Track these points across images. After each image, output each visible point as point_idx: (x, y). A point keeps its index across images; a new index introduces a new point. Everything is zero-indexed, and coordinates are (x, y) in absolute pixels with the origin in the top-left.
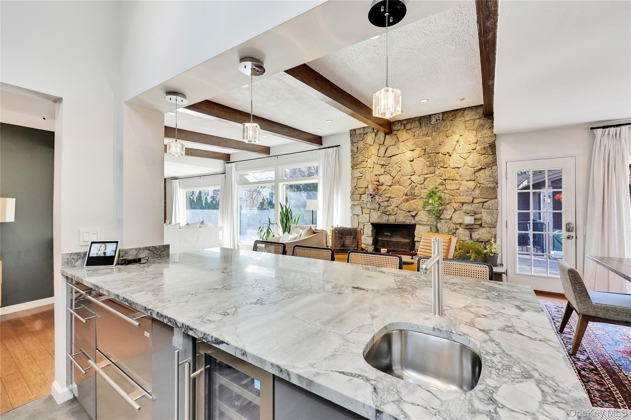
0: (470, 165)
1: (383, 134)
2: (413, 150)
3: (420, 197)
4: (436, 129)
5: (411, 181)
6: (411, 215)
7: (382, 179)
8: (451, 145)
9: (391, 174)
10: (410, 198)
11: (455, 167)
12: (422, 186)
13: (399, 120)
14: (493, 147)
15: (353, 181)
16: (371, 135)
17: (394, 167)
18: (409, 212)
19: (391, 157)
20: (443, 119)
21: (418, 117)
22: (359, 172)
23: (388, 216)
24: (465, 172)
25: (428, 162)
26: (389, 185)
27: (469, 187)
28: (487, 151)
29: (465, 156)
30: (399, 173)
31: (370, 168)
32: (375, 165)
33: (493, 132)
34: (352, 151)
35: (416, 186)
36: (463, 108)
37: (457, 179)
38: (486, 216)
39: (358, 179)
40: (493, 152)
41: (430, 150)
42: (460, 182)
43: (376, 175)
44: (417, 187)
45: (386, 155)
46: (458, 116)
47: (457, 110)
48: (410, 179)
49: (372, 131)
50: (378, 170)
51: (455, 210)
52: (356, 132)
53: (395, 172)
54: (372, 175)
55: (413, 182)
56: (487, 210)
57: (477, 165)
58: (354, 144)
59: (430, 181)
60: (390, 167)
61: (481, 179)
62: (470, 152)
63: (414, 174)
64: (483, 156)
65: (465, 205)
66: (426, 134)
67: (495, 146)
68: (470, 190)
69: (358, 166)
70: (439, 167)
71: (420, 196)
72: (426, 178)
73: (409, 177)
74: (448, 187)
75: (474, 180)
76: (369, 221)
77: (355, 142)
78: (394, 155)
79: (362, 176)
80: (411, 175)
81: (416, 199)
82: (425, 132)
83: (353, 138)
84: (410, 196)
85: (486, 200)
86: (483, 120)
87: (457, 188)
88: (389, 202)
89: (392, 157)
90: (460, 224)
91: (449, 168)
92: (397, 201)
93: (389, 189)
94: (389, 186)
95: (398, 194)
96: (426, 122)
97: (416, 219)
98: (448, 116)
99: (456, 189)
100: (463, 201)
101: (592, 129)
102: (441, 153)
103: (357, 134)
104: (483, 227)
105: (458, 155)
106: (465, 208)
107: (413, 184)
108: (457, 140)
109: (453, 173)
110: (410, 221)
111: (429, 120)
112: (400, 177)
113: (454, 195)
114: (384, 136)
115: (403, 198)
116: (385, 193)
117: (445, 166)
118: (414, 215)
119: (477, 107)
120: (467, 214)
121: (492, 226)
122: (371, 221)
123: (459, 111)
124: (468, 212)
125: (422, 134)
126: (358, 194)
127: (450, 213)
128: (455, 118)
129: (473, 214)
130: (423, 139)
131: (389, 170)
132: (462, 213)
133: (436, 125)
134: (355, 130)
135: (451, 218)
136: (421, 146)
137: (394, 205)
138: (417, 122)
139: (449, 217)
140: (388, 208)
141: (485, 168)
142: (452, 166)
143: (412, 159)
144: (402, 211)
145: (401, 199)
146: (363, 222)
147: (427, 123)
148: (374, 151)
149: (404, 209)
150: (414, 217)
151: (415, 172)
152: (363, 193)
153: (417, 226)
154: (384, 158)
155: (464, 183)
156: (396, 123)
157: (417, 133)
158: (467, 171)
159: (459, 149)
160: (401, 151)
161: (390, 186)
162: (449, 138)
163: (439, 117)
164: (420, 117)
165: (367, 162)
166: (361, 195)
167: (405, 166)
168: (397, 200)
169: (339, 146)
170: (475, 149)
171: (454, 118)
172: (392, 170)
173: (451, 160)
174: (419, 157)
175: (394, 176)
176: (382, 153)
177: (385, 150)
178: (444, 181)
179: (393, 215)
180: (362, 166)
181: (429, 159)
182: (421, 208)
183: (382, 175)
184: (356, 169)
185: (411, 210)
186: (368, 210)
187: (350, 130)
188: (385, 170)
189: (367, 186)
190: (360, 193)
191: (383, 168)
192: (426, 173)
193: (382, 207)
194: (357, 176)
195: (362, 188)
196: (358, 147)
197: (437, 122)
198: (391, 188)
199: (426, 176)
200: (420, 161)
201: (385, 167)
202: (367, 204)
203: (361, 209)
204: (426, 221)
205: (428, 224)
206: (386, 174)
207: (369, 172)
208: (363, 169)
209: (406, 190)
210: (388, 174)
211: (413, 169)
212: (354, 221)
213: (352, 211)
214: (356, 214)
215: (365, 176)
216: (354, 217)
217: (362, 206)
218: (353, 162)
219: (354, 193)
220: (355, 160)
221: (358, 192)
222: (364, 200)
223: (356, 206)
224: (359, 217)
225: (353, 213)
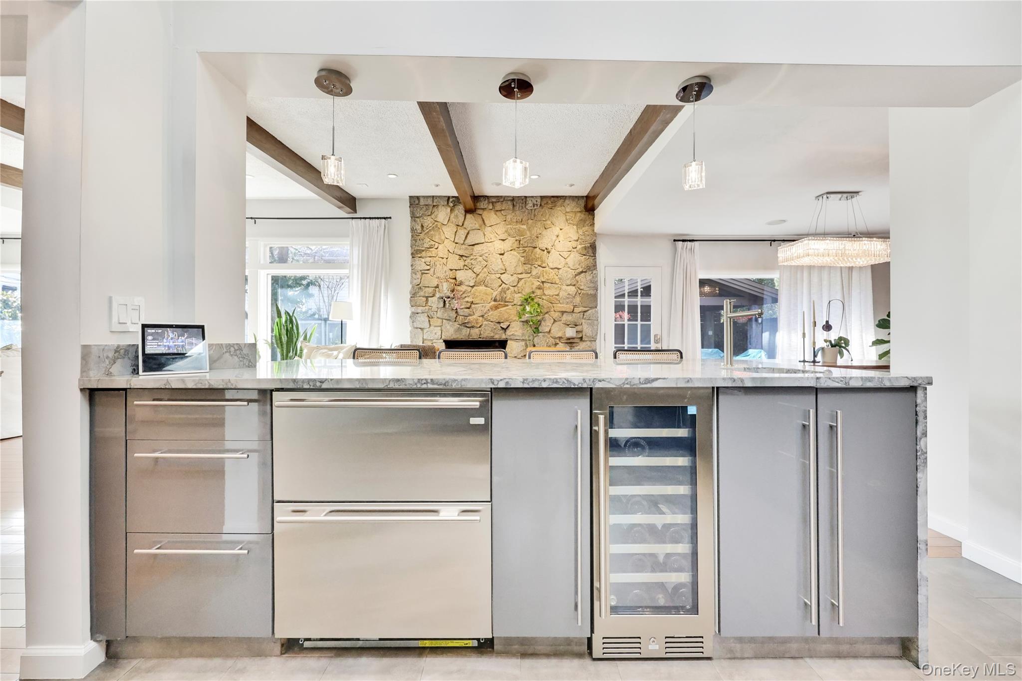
0: (570, 266)
1: (463, 212)
2: (503, 240)
3: (513, 304)
4: (533, 216)
5: (502, 281)
6: (501, 327)
7: (460, 275)
8: (549, 240)
9: (475, 270)
10: (500, 304)
11: (554, 267)
12: (516, 289)
13: (486, 196)
14: (593, 247)
15: (414, 275)
16: (445, 209)
17: (478, 260)
18: (499, 323)
19: (473, 245)
20: (541, 205)
21: (510, 196)
22: (425, 262)
23: (469, 329)
24: (565, 274)
25: (523, 258)
26: (472, 284)
27: (570, 293)
28: (588, 252)
29: (565, 254)
30: (485, 270)
31: (443, 258)
32: (450, 254)
33: (593, 230)
34: (413, 230)
35: (508, 289)
36: (564, 196)
37: (557, 282)
38: (587, 328)
39: (422, 274)
40: (594, 253)
41: (525, 242)
42: (560, 286)
43: (451, 270)
44: (510, 290)
45: (466, 242)
46: (558, 204)
47: (557, 197)
48: (499, 278)
49: (446, 203)
50: (454, 262)
51: (555, 321)
52: (419, 202)
53: (480, 267)
54: (445, 268)
55: (503, 282)
56: (588, 321)
57: (578, 267)
58: (417, 219)
59: (525, 283)
60: (472, 259)
61: (582, 284)
62: (571, 251)
63: (504, 273)
64: (584, 257)
65: (565, 315)
66: (521, 220)
67: (595, 247)
68: (571, 297)
69: (424, 254)
70: (536, 266)
71: (512, 302)
72: (521, 279)
73: (499, 275)
74: (546, 292)
75: (574, 285)
76: (441, 338)
77: (418, 216)
78: (477, 244)
79: (428, 270)
80: (501, 274)
81: (507, 306)
82: (518, 218)
83: (415, 209)
84: (500, 302)
85: (586, 309)
86: (584, 214)
87: (557, 293)
88: (470, 310)
89: (475, 246)
90: (560, 338)
91: (547, 268)
92: (483, 309)
93: (470, 291)
94: (471, 287)
95: (485, 298)
96: (521, 205)
97: (508, 332)
98: (548, 203)
99: (556, 295)
100: (563, 310)
101: (675, 241)
102: (538, 248)
103: (421, 204)
104: (584, 341)
105: (558, 253)
106: (565, 319)
107: (503, 285)
108: (556, 233)
109: (552, 275)
110: (500, 336)
111: (524, 203)
112: (485, 275)
113: (553, 302)
114: (464, 214)
115: (491, 304)
116: (466, 297)
117: (544, 265)
118: (505, 327)
119: (578, 198)
120: (566, 326)
121: (592, 339)
122: (443, 337)
123: (559, 199)
124: (568, 323)
125: (515, 220)
126: (423, 297)
127: (549, 324)
128: (555, 206)
129: (574, 326)
130: (517, 226)
131: (470, 264)
132: (562, 324)
133: (533, 210)
134: (418, 198)
135: (550, 331)
136: (514, 236)
137: (478, 314)
138: (509, 203)
139: (547, 330)
140: (470, 317)
141: (586, 272)
142: (551, 265)
143: (503, 252)
144: (490, 322)
145: (488, 306)
146: (431, 339)
147: (522, 207)
148: (449, 233)
149: (492, 320)
150: (505, 330)
151: (506, 270)
152: (431, 295)
153: (509, 342)
154: (464, 247)
155: (564, 287)
156: (482, 198)
157: (509, 217)
158: (567, 274)
159: (559, 246)
160: (489, 239)
161: (472, 287)
162: (548, 230)
163: (537, 201)
164: (514, 196)
165: (437, 249)
166: (427, 297)
167: (494, 260)
168: (483, 306)
169: (390, 218)
170: (576, 248)
171: (553, 207)
172: (475, 264)
173: (549, 258)
174: (511, 250)
175: (478, 273)
176: (460, 239)
177: (466, 234)
178: (541, 284)
179: (477, 328)
180: (429, 254)
181: (525, 254)
182: (514, 319)
183: (461, 270)
184: (419, 257)
185: (502, 321)
186: (440, 321)
187: (410, 197)
188: (466, 264)
189: (438, 285)
190: (427, 295)
191: (462, 260)
192: (520, 272)
193: (461, 317)
194: (421, 269)
195: (428, 287)
196: (423, 225)
197: (534, 207)
198: (473, 289)
199: (520, 276)
200: (513, 255)
201: (465, 258)
202: (437, 312)
203: (427, 319)
204: (521, 335)
205: (523, 340)
206: (466, 269)
207: (440, 265)
208: (430, 258)
209: (495, 294)
210: (470, 270)
211: (504, 265)
212: (416, 338)
213: (413, 322)
214: (419, 327)
215: (434, 270)
216: (417, 332)
217: (430, 314)
218: (415, 247)
219: (416, 294)
220: (417, 244)
221: (422, 294)
222: (432, 305)
223: (419, 314)
224: (425, 331)
225: (415, 325)
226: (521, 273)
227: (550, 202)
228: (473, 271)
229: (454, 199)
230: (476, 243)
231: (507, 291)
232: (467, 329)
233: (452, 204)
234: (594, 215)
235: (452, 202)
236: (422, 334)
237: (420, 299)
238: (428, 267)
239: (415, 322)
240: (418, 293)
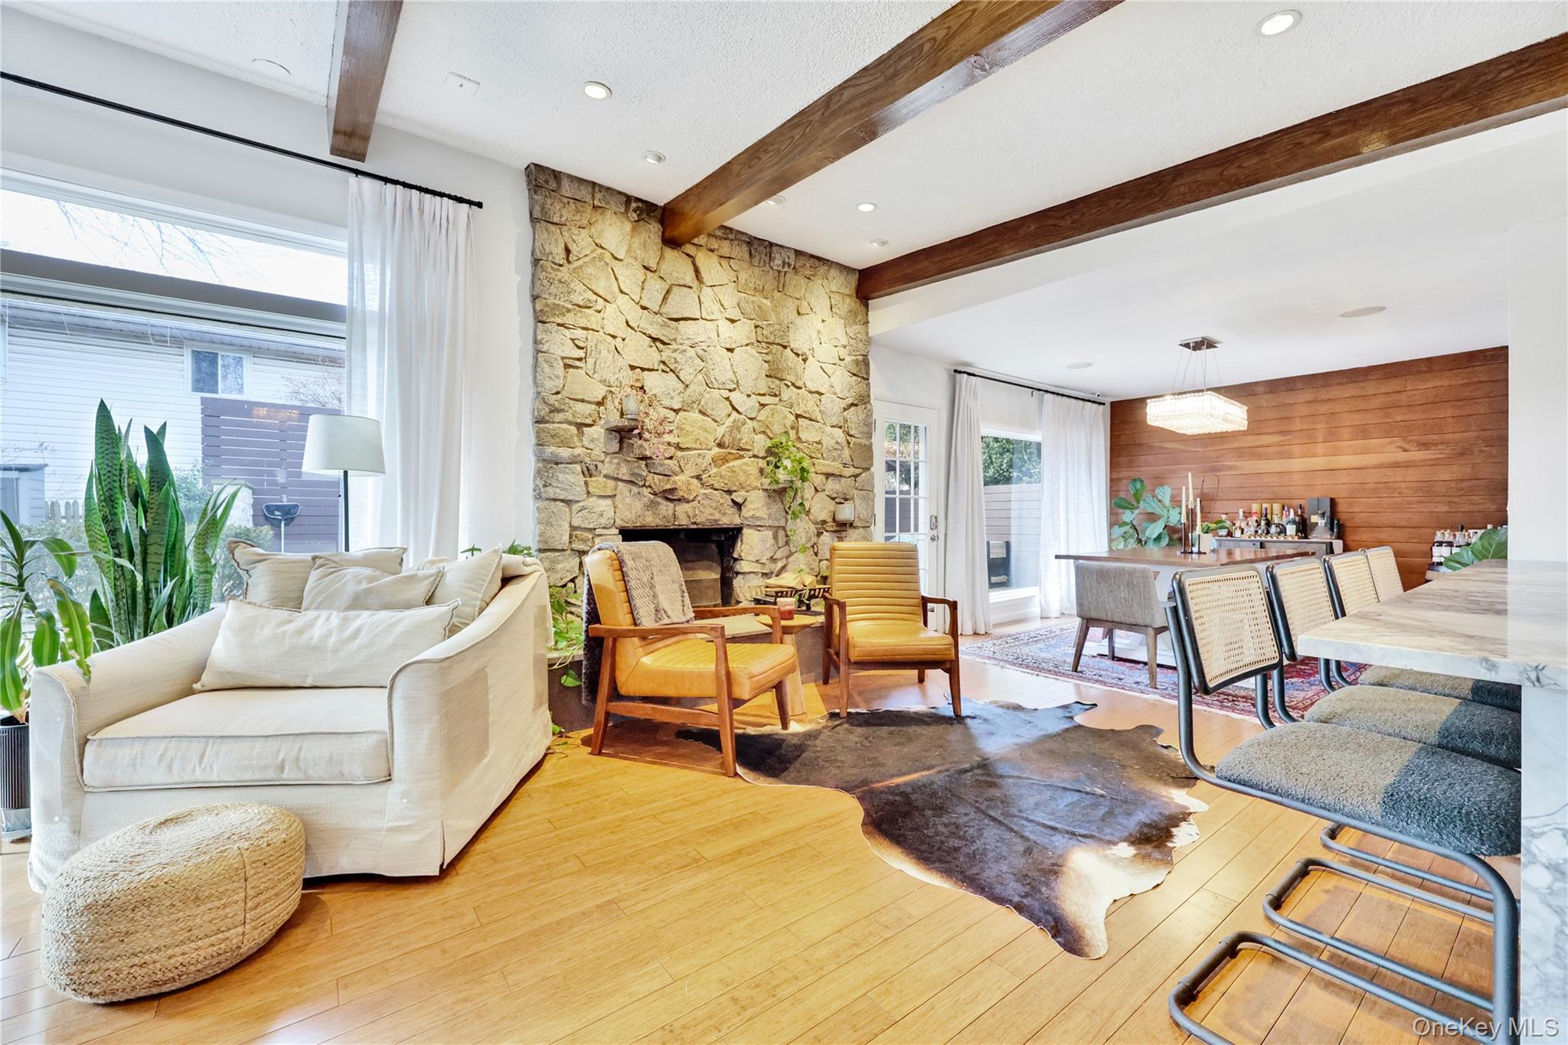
0: (838, 392)
1: (658, 241)
2: (733, 321)
3: (751, 453)
4: (781, 285)
5: (732, 405)
6: (732, 500)
7: (653, 383)
8: (807, 337)
9: (681, 375)
10: (730, 453)
11: (814, 390)
12: (756, 424)
14: (866, 363)
15: (542, 368)
16: (618, 223)
17: (687, 354)
18: (729, 492)
19: (678, 320)
20: (794, 267)
21: (746, 234)
22: (573, 340)
23: (671, 505)
24: (830, 405)
25: (766, 365)
26: (676, 407)
27: (838, 440)
28: (860, 370)
29: (829, 369)
30: (701, 377)
31: (614, 337)
32: (630, 330)
33: (867, 334)
34: (543, 253)
35: (744, 424)
36: (828, 261)
37: (819, 419)
38: (860, 505)
39: (567, 366)
40: (867, 374)
41: (770, 333)
42: (822, 426)
43: (633, 368)
44: (746, 426)
45: (664, 310)
46: (819, 273)
47: (819, 259)
48: (727, 398)
49: (623, 210)
50: (639, 350)
51: (816, 491)
52: (559, 187)
53: (691, 371)
54: (623, 363)
55: (734, 408)
56: (861, 492)
57: (847, 394)
58: (552, 228)
59: (772, 414)
60: (675, 351)
61: (853, 425)
62: (836, 365)
63: (734, 390)
64: (854, 378)
65: (829, 480)
66: (761, 288)
67: (869, 363)
68: (838, 446)
69: (569, 319)
70: (790, 384)
71: (749, 450)
72: (763, 405)
73: (726, 394)
74: (803, 436)
75: (840, 427)
76: (614, 522)
77: (556, 220)
78: (687, 319)
79: (580, 359)
80: (730, 391)
81: (741, 457)
82: (758, 282)
83: (549, 201)
84: (730, 449)
85: (860, 471)
86: (855, 302)
87: (817, 439)
88: (675, 462)
89: (683, 323)
90: (824, 522)
91: (803, 390)
92: (699, 460)
93: (673, 421)
94: (675, 411)
95: (703, 439)
96: (762, 256)
97: (745, 512)
98: (805, 265)
99: (817, 443)
100: (830, 471)
101: (955, 371)
102: (789, 349)
103: (564, 193)
104: (855, 527)
105: (819, 363)
106: (830, 487)
107: (735, 414)
108: (817, 326)
109: (808, 405)
110: (729, 518)
111: (768, 255)
112: (702, 389)
113: (813, 455)
114: (659, 246)
115: (713, 452)
116: (665, 432)
117: (799, 384)
118: (739, 500)
119: (848, 270)
120: (832, 501)
121: (867, 525)
122: (618, 521)
123: (821, 263)
124: (835, 495)
125: (752, 285)
126: (570, 423)
129: (843, 501)
130: (754, 299)
131: (673, 361)
132: (826, 498)
133: (783, 274)
134: (556, 175)
135: (809, 508)
136: (752, 317)
137: (690, 471)
138: (745, 248)
139: (806, 507)
140: (676, 478)
141: (856, 405)
142: (810, 385)
143: (732, 345)
144: (712, 491)
145: (709, 456)
146: (591, 526)
147: (765, 261)
148: (627, 282)
149: (716, 486)
150: (739, 506)
151: (738, 383)
152: (589, 421)
153: (745, 531)
154: (659, 319)
155: (828, 429)
157: (742, 276)
158: (832, 405)
159: (820, 352)
160: (708, 314)
161: (676, 411)
162: (803, 317)
163: (788, 257)
164: (751, 236)
165: (601, 311)
166: (580, 426)
167: (719, 359)
168: (699, 455)
169: (480, 205)
170: (844, 360)
171: (813, 275)
172: (682, 361)
173: (806, 371)
174: (747, 345)
175: (688, 382)
176: (653, 301)
177: (664, 292)
178: (796, 420)
179: (689, 502)
180: (583, 323)
181: (769, 358)
182: (755, 484)
183: (653, 370)
184: (559, 325)
185: (735, 488)
186: (611, 483)
187: (528, 164)
188: (664, 359)
189: (604, 398)
190: (579, 421)
191: (654, 348)
192: (762, 392)
193: (656, 476)
194: (564, 355)
195: (583, 401)
196: (570, 247)
197: (783, 267)
198: (678, 417)
199: (763, 400)
200: (751, 355)
201: (658, 344)
202: (602, 462)
203: (581, 479)
204: (766, 517)
205: (770, 526)
206: (663, 371)
207: (609, 352)
208: (585, 332)
209: (721, 431)
210: (671, 373)
211: (735, 373)
212: (552, 525)
213: (545, 486)
214: (561, 497)
215: (595, 363)
216: (555, 510)
217: (587, 468)
218: (547, 297)
219: (552, 415)
220: (553, 290)
221: (569, 416)
222: (591, 446)
223: (563, 465)
224: (575, 507)
225: (551, 492)
226: (764, 395)
227: (808, 265)
228: (678, 377)
229: (640, 205)
230: (685, 316)
231: (743, 428)
232: (669, 503)
233: (635, 215)
234: (867, 306)
235: (635, 211)
236: (568, 514)
237: (564, 430)
238: (581, 354)
239: (550, 485)
240: (556, 414)
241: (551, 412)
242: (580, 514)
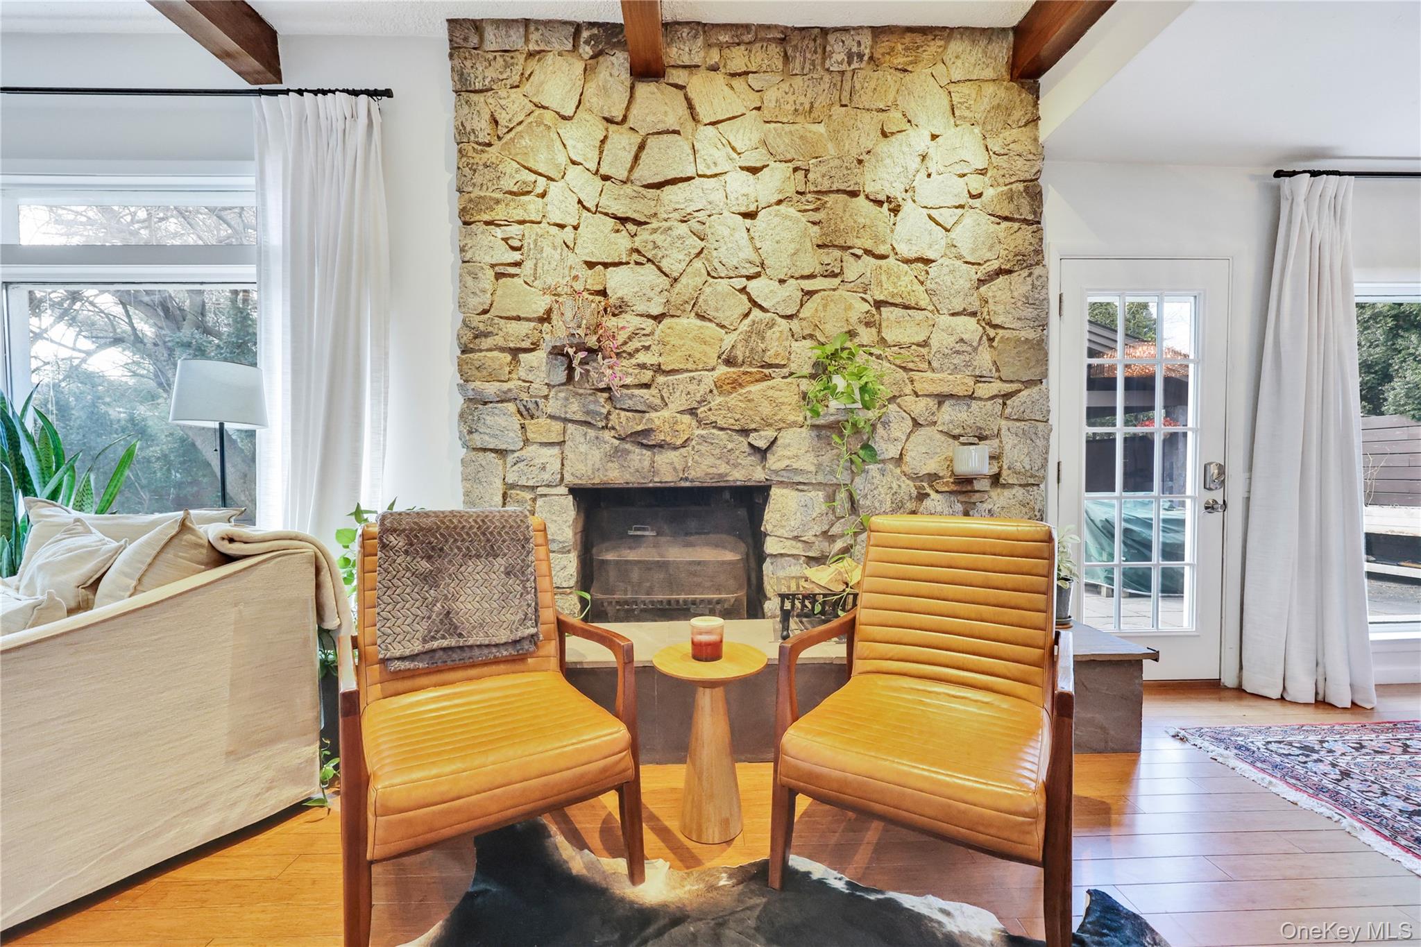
0: (963, 253)
1: (626, 76)
2: (754, 170)
3: (785, 371)
4: (846, 94)
5: (751, 300)
6: (749, 443)
7: (620, 282)
8: (899, 169)
9: (665, 265)
10: (745, 373)
11: (913, 255)
12: (795, 324)
13: (699, 23)
14: (1033, 192)
15: (469, 281)
16: (565, 67)
17: (675, 233)
18: (745, 432)
19: (659, 186)
20: (871, 58)
21: (776, 27)
22: (505, 240)
23: (648, 453)
24: (948, 279)
25: (816, 228)
26: (656, 311)
27: (965, 337)
28: (1019, 209)
29: (946, 217)
30: (698, 264)
31: (562, 226)
32: (585, 213)
33: (1036, 140)
34: (463, 134)
35: (771, 325)
36: (945, 28)
37: (923, 304)
38: (1014, 446)
39: (499, 276)
40: (1035, 213)
41: (823, 176)
42: (930, 315)
43: (591, 265)
44: (776, 329)
45: (636, 175)
46: (925, 55)
47: (924, 31)
48: (743, 290)
49: (569, 46)
50: (599, 239)
51: (916, 424)
52: (482, 39)
53: (681, 257)
54: (575, 260)
55: (755, 304)
56: (1018, 424)
57: (988, 255)
58: (474, 97)
60: (655, 231)
61: (1000, 308)
62: (962, 207)
63: (758, 275)
64: (1005, 224)
65: (947, 406)
66: (807, 106)
67: (1040, 193)
68: (965, 348)
69: (499, 213)
70: (860, 252)
71: (784, 366)
72: (810, 293)
73: (741, 283)
74: (889, 336)
75: (974, 314)
76: (562, 479)
77: (478, 86)
78: (673, 181)
79: (517, 264)
80: (749, 278)
81: (768, 377)
82: (802, 99)
83: (468, 63)
84: (746, 366)
85: (1015, 386)
86: (1007, 89)
87: (921, 338)
88: (653, 391)
89: (668, 189)
90: (933, 478)
91: (891, 259)
92: (692, 387)
93: (652, 333)
94: (655, 318)
95: (698, 355)
96: (809, 56)
97: (774, 462)
98: (893, 49)
99: (918, 345)
100: (945, 389)
101: (1279, 174)
102: (862, 197)
103: (489, 46)
104: (1004, 486)
105: (925, 211)
106: (947, 418)
107: (756, 313)
108: (921, 148)
109: (903, 282)
110: (745, 472)
111: (819, 51)
112: (699, 281)
113: (911, 365)
114: (628, 83)
115: (716, 374)
116: (637, 351)
117: (882, 250)
118: (762, 444)
119: (989, 34)
120: (951, 440)
121: (1031, 481)
122: (568, 478)
123: (930, 37)
124: (956, 432)
125: (789, 107)
126: (502, 350)
127: (897, 434)
128: (915, 62)
129: (976, 440)
130: (795, 128)
131: (650, 246)
132: (939, 436)
133: (849, 75)
134: (477, 26)
135: (901, 454)
136: (789, 157)
137: (679, 402)
138: (774, 49)
139: (893, 452)
140: (653, 415)
141: (1009, 272)
142: (905, 250)
143: (752, 208)
144: (715, 431)
145: (709, 379)
146: (531, 483)
147: (813, 63)
148: (580, 145)
149: (721, 423)
150: (762, 453)
151: (762, 264)
152: (526, 344)
153: (775, 492)
154: (628, 189)
155: (945, 320)
156: (686, 30)
157: (771, 96)
158: (954, 278)
159: (928, 191)
160: (709, 167)
161: (658, 318)
162: (893, 139)
163: (859, 43)
164: (786, 28)
165: (543, 195)
166: (515, 352)
167: (726, 232)
168: (693, 379)
169: (388, 93)
170: (980, 195)
171: (911, 62)
172: (666, 245)
173: (898, 227)
174: (779, 202)
175: (676, 274)
176: (617, 163)
177: (635, 149)
178: (874, 311)
179: (676, 448)
180: (519, 214)
181: (816, 217)
182: (791, 418)
183: (621, 264)
184: (487, 223)
185: (753, 426)
186: (557, 426)
187: (450, 21)
188: (636, 245)
189: (549, 311)
190: (512, 345)
191: (624, 233)
192: (806, 272)
193: (623, 413)
194: (494, 262)
195: (518, 318)
196: (498, 117)
197: (849, 64)
198: (661, 326)
199: (809, 285)
200: (786, 217)
201: (630, 226)
202: (546, 397)
203: (516, 421)
204: (813, 469)
205: (820, 484)
206: (637, 263)
207: (555, 248)
208: (521, 226)
209: (729, 340)
210: (650, 265)
211: (757, 250)
212: (480, 482)
213: (470, 432)
214: (491, 446)
215: (536, 265)
216: (484, 463)
217: (525, 406)
218: (471, 189)
219: (477, 341)
220: (478, 179)
221: (498, 340)
222: (530, 378)
223: (491, 405)
224: (511, 459)
225: (478, 440)
226: (811, 276)
227: (900, 47)
228: (660, 269)
229: (595, 31)
230: (669, 177)
231: (769, 333)
232: (644, 451)
233: (588, 49)
234: (1035, 92)
235: (587, 42)
236: (501, 468)
237: (492, 359)
238: (516, 256)
239: (476, 431)
240: (483, 339)
241: (476, 337)
242: (515, 468)
